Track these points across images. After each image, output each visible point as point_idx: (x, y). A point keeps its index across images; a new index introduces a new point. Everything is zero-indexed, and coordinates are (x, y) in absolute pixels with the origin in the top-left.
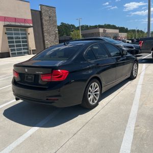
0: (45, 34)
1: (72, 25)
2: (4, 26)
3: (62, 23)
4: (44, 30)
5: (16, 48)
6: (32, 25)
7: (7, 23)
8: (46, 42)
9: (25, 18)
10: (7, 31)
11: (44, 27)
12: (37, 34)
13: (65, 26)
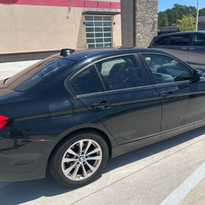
0: (137, 24)
1: (191, 7)
2: (83, 14)
3: (176, 5)
4: (137, 17)
5: (95, 43)
6: (119, 11)
7: (87, 9)
8: (138, 35)
9: (111, 1)
10: (86, 20)
11: (137, 13)
12: (126, 24)
13: (180, 9)
